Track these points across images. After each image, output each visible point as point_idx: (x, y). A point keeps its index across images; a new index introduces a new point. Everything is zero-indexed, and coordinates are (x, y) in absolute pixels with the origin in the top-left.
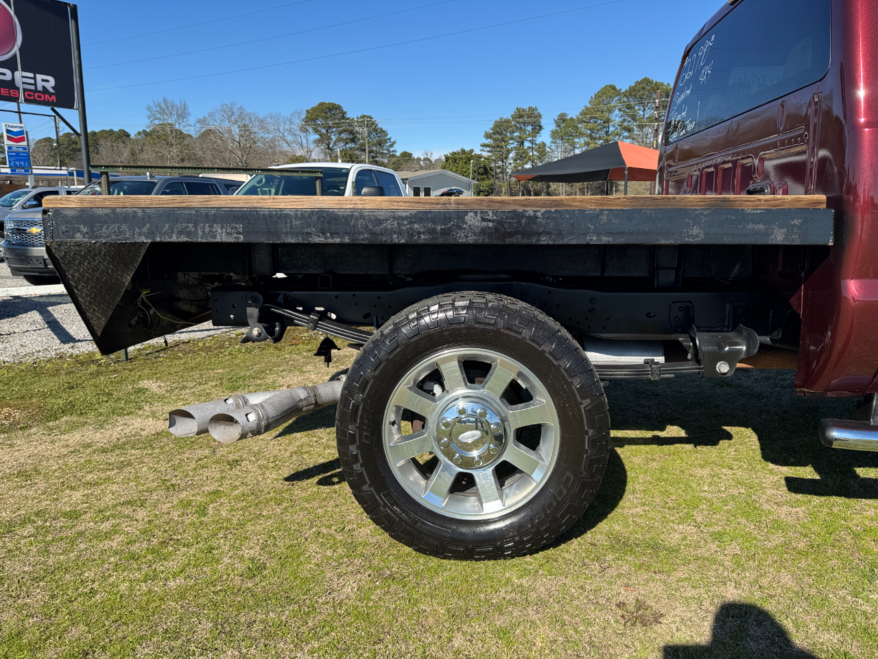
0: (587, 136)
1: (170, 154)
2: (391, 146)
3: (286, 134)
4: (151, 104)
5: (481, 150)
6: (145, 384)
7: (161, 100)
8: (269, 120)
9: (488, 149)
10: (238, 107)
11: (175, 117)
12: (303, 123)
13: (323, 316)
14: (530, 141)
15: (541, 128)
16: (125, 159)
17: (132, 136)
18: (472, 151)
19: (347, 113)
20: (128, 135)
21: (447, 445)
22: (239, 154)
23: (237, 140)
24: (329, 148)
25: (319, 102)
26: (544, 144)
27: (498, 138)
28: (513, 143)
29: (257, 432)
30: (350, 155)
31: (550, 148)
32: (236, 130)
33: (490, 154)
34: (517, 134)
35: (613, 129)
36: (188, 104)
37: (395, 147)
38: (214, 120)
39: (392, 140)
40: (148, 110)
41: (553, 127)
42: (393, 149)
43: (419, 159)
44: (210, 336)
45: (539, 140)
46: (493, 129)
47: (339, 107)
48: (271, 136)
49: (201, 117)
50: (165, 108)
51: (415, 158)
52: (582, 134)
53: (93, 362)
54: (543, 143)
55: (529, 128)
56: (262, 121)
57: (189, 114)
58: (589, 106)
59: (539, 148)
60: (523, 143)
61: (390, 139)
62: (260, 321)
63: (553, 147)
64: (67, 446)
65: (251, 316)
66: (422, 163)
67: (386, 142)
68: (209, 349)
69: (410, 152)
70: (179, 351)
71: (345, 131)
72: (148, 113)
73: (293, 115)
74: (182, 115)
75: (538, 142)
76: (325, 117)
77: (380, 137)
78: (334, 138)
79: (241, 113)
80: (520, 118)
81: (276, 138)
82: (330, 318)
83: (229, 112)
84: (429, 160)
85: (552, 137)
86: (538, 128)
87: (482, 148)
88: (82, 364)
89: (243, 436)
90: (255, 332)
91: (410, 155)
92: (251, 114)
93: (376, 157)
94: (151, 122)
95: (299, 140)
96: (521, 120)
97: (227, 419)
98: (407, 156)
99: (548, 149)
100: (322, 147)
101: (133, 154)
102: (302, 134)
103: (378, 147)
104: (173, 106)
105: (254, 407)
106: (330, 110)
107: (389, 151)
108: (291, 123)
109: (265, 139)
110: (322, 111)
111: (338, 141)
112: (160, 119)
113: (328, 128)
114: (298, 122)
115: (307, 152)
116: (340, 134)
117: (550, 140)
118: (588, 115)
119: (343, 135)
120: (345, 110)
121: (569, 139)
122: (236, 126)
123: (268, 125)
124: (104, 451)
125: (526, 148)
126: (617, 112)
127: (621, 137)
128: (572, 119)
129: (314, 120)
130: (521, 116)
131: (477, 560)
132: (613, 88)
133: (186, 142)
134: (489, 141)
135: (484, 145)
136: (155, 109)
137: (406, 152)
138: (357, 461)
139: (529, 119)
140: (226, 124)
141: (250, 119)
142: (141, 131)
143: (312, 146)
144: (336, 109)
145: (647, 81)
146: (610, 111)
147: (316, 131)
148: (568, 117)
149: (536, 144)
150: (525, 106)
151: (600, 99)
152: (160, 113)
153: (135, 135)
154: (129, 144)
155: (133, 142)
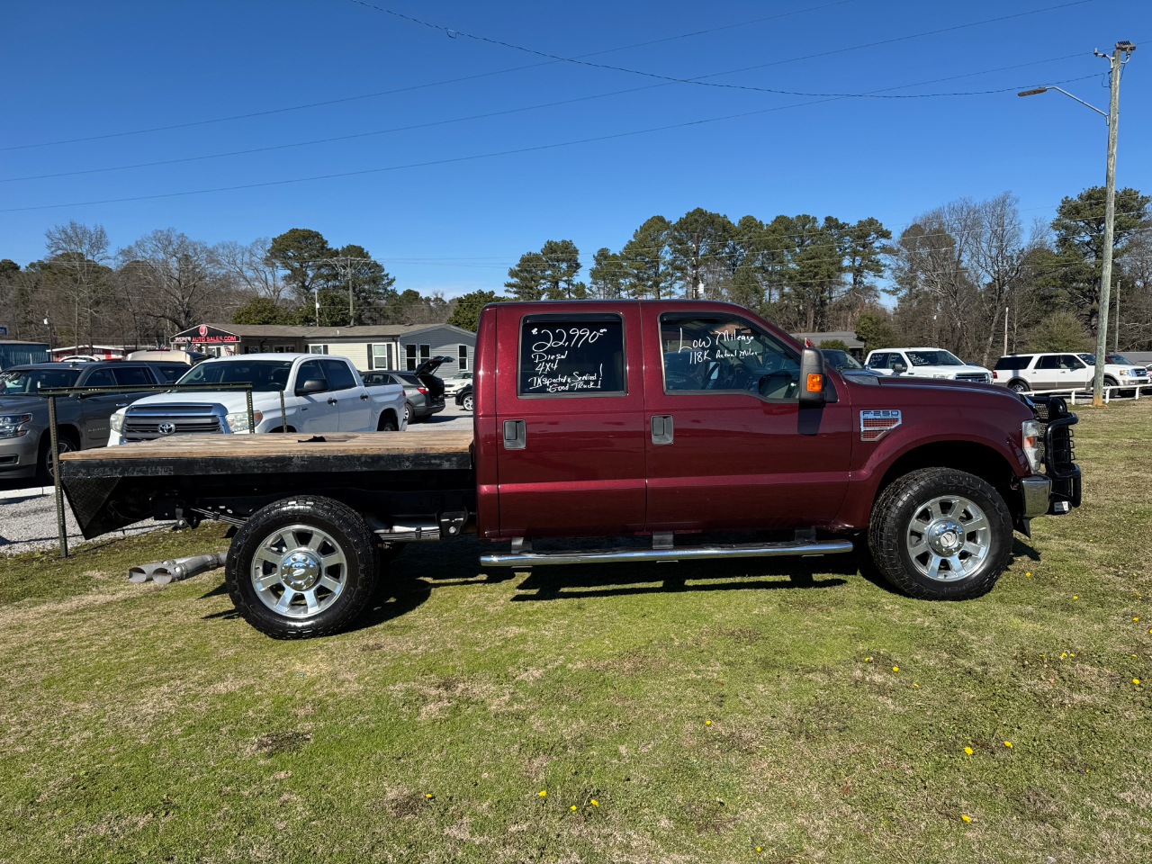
0: (633, 277)
1: (78, 296)
2: (390, 283)
3: (244, 269)
4: (53, 229)
5: (506, 291)
6: (89, 573)
7: (67, 225)
8: (221, 251)
9: (515, 289)
10: (178, 233)
11: (87, 247)
12: (269, 255)
13: (224, 512)
14: (565, 281)
15: (578, 266)
16: (10, 300)
17: (23, 268)
18: (492, 293)
19: (329, 242)
20: (16, 268)
21: (286, 578)
22: (179, 295)
23: (176, 276)
24: (304, 286)
25: (291, 228)
26: (583, 285)
27: (526, 278)
28: (545, 283)
29: (181, 578)
30: (332, 298)
31: (591, 290)
32: (174, 264)
33: (516, 296)
34: (549, 272)
35: (664, 268)
36: (105, 230)
37: (395, 286)
38: (144, 251)
39: (390, 277)
40: (48, 237)
41: (593, 264)
42: (392, 288)
43: (428, 300)
44: (144, 533)
45: (576, 280)
46: (519, 266)
47: (317, 235)
48: (223, 271)
49: (125, 247)
50: (74, 234)
51: (423, 298)
52: (626, 275)
53: (34, 559)
54: (581, 283)
55: (564, 266)
56: (212, 253)
57: (107, 243)
58: (633, 240)
59: (578, 290)
60: (557, 283)
61: (387, 275)
62: (184, 516)
63: (595, 288)
64: (39, 613)
65: (179, 514)
66: (432, 304)
67: (383, 280)
68: (144, 544)
69: (415, 290)
70: (115, 547)
71: (326, 265)
72: (48, 241)
73: (254, 244)
74: (99, 242)
75: (575, 283)
76: (298, 247)
77: (373, 272)
78: (311, 274)
79: (182, 242)
80: (552, 253)
81: (232, 275)
82: (228, 513)
83: (164, 241)
84: (441, 300)
85: (592, 277)
86: (575, 266)
87: (506, 288)
88: (25, 561)
89: (173, 581)
90: (181, 523)
91: (416, 294)
92: (195, 244)
93: (370, 297)
94: (52, 252)
95: (263, 276)
96: (553, 255)
97: (163, 572)
98: (412, 296)
99: (587, 291)
100: (295, 285)
102: (268, 270)
103: (372, 285)
104: (84, 233)
105: (179, 565)
106: (305, 238)
107: (386, 290)
108: (252, 255)
109: (215, 276)
110: (295, 240)
111: (317, 278)
112: (64, 248)
113: (303, 261)
114: (262, 253)
115: (274, 292)
116: (318, 269)
117: (591, 280)
118: (633, 250)
119: (323, 270)
120: (325, 238)
121: (613, 280)
122: (174, 258)
123: (220, 258)
124: (68, 614)
125: (561, 289)
126: (667, 248)
127: (674, 278)
128: (614, 255)
129: (284, 251)
130: (553, 251)
131: (304, 639)
132: (661, 219)
133: (103, 280)
134: (515, 280)
135: (509, 285)
136: (58, 236)
137: (410, 291)
138: (236, 589)
139: (563, 254)
140: (161, 256)
141: (195, 249)
142: (35, 261)
143: (281, 284)
144: (313, 238)
145: (699, 212)
146: (659, 247)
147: (286, 266)
148: (611, 254)
149: (573, 285)
150: (558, 240)
151: (646, 233)
152: (65, 242)
153: (27, 267)
154: (17, 280)
155: (23, 277)
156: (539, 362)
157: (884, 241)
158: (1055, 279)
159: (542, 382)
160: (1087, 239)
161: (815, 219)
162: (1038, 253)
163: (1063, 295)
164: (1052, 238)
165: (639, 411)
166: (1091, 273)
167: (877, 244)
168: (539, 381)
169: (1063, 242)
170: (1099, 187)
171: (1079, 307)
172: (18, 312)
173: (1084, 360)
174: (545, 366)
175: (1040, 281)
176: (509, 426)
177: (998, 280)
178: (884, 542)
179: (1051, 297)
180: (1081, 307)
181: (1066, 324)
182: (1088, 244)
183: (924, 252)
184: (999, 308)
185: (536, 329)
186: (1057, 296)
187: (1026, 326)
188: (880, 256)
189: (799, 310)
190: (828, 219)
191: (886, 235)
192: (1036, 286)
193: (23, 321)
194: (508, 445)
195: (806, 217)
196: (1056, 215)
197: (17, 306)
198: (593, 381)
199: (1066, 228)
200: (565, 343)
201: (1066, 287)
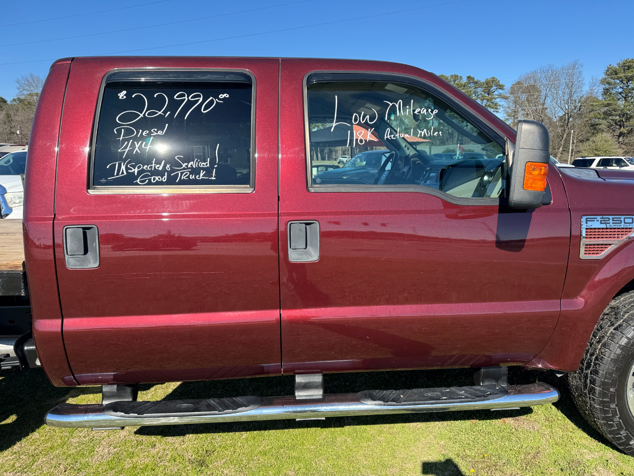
4: (20, 78)
7: (28, 75)
17: (9, 102)
20: (5, 102)
40: (18, 83)
50: (32, 82)
72: (18, 85)
94: (20, 92)
101: (8, 117)
104: (38, 80)
112: (28, 90)
136: (23, 82)
142: (15, 98)
152: (28, 86)
153: (11, 101)
154: (6, 108)
155: (9, 107)
156: (124, 141)
157: (500, 91)
158: (600, 114)
159: (127, 169)
160: (620, 90)
161: (461, 77)
162: (590, 99)
163: (604, 124)
164: (600, 89)
165: (269, 215)
166: (622, 110)
167: (496, 93)
168: (123, 167)
169: (606, 92)
170: (630, 59)
171: (613, 131)
172: (6, 127)
173: (628, 161)
174: (133, 146)
175: (592, 115)
176: (72, 235)
177: (568, 114)
178: (598, 389)
179: (597, 125)
180: (614, 131)
181: (606, 141)
182: (620, 93)
183: (524, 97)
184: (567, 130)
185: (125, 92)
186: (600, 124)
187: (581, 141)
188: (498, 100)
189: (449, 132)
190: (469, 78)
191: (501, 87)
192: (589, 118)
193: (9, 132)
194: (72, 263)
195: (456, 76)
196: (604, 76)
197: (5, 123)
198: (204, 169)
199: (609, 83)
200: (165, 112)
201: (606, 119)
